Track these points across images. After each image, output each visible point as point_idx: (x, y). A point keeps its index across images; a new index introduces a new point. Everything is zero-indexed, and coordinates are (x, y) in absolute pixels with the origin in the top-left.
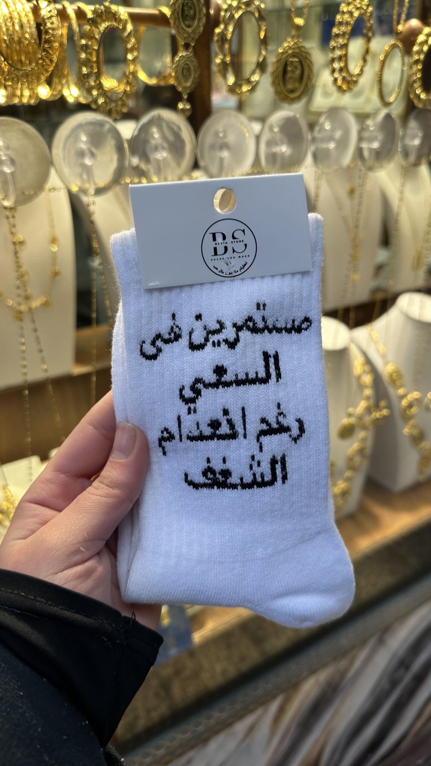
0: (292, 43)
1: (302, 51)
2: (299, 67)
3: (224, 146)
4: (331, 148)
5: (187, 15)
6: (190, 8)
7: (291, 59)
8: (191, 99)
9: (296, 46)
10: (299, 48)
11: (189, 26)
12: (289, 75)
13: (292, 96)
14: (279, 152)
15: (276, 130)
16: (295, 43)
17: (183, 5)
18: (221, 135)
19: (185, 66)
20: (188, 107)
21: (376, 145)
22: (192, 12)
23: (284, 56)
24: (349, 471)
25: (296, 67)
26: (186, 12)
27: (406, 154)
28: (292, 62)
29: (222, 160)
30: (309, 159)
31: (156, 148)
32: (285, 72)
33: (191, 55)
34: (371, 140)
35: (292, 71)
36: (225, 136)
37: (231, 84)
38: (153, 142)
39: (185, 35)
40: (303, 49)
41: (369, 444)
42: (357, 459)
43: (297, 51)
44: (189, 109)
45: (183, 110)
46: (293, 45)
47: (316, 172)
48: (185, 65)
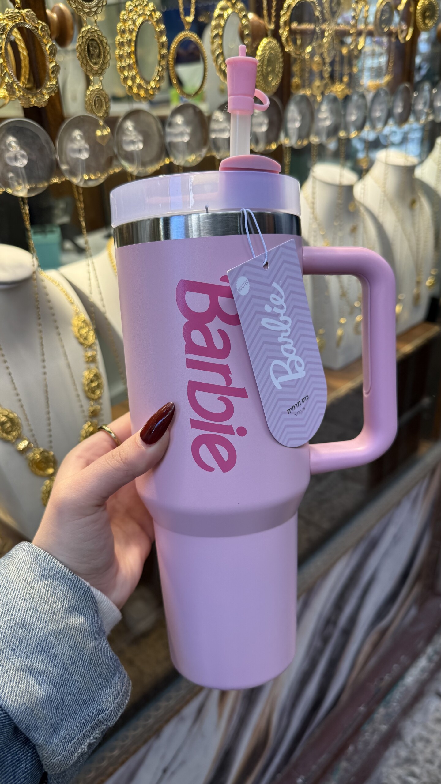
5: (93, 54)
6: (95, 48)
11: (95, 64)
17: (88, 46)
19: (97, 99)
22: (97, 51)
26: (92, 52)
45: (101, 137)
48: (96, 97)
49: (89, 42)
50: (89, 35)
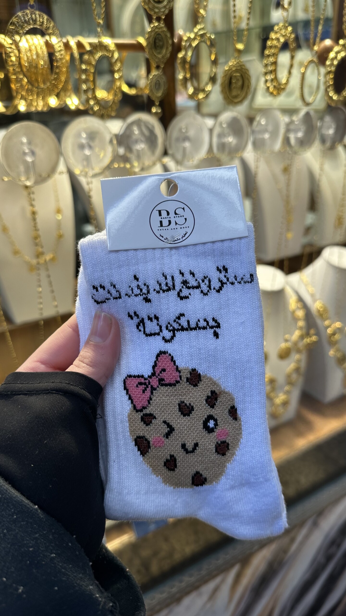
0: (235, 63)
1: (243, 68)
2: (241, 79)
3: (186, 138)
4: (266, 138)
5: (158, 46)
6: (160, 41)
7: (234, 75)
8: (162, 105)
9: (238, 65)
10: (241, 66)
11: (159, 53)
12: (234, 85)
13: (236, 101)
14: (227, 142)
15: (224, 126)
16: (238, 63)
17: (155, 39)
18: (184, 131)
19: (157, 82)
20: (159, 111)
21: (300, 135)
22: (161, 43)
23: (230, 72)
24: (287, 386)
25: (238, 80)
26: (157, 44)
27: (323, 141)
28: (235, 76)
29: (184, 149)
30: (250, 147)
31: (136, 142)
32: (230, 83)
33: (161, 74)
34: (296, 131)
35: (235, 83)
36: (187, 132)
37: (190, 94)
38: (134, 137)
39: (157, 60)
41: (303, 364)
42: (295, 376)
43: (239, 68)
44: (160, 112)
45: (156, 113)
47: (255, 156)
49: (156, 36)
50: (157, 30)
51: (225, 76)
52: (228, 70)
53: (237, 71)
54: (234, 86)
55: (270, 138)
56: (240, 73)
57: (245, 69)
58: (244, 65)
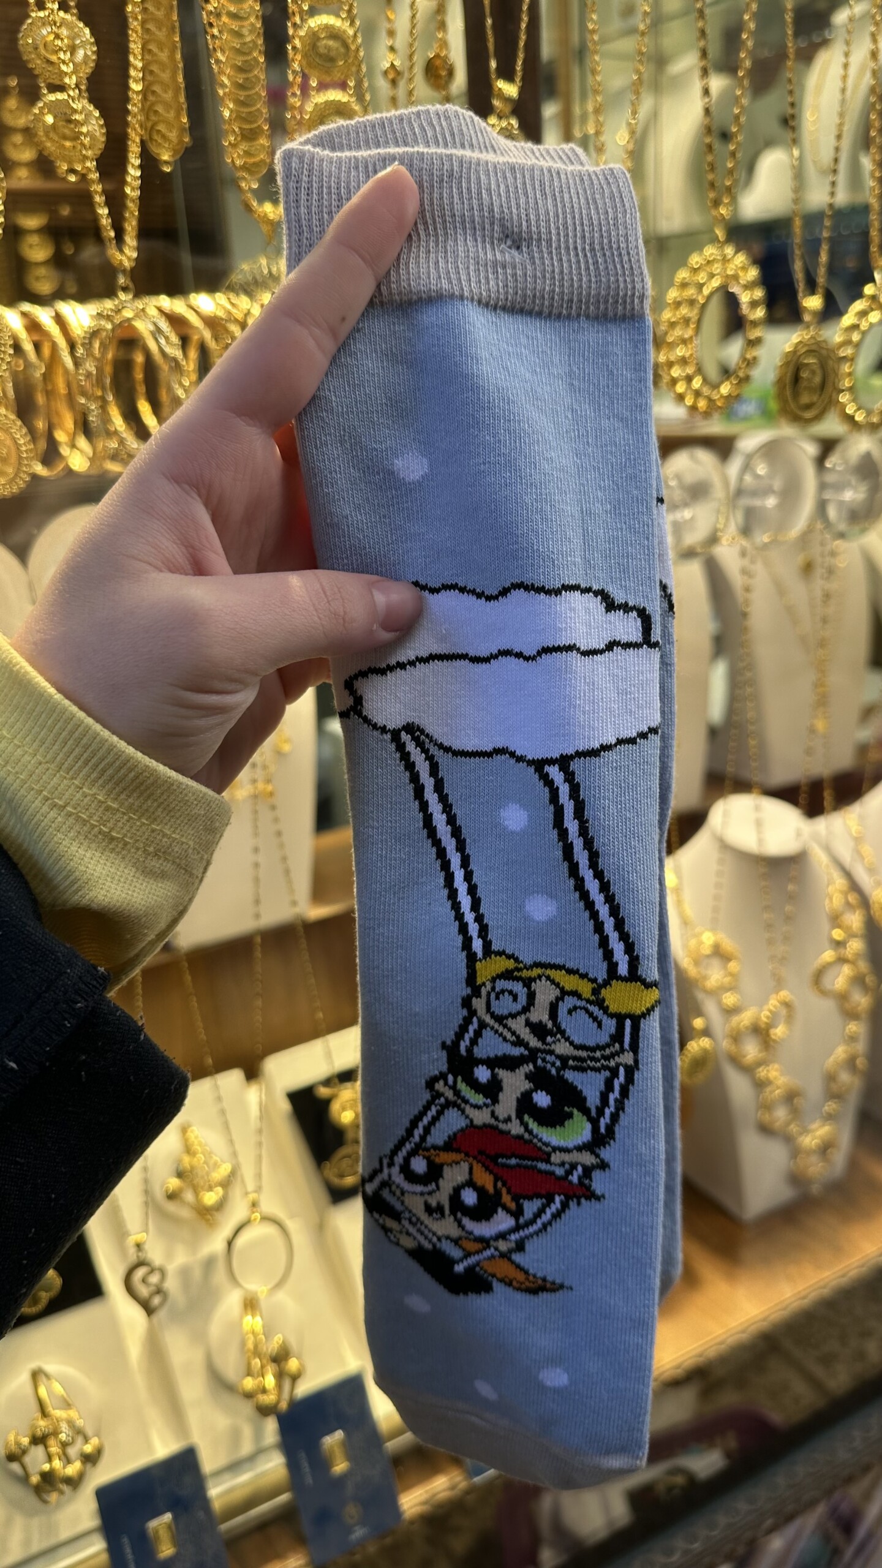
0: (807, 337)
1: (823, 348)
2: (819, 372)
7: (805, 361)
9: (813, 341)
10: (818, 343)
13: (808, 415)
16: (812, 337)
23: (795, 358)
24: (830, 1103)
28: (807, 364)
32: (796, 380)
35: (807, 379)
40: (824, 345)
41: (861, 1047)
42: (845, 1077)
43: (814, 347)
46: (809, 339)
51: (786, 364)
52: (794, 352)
53: (810, 352)
54: (803, 385)
55: (780, 506)
56: (815, 356)
57: (827, 349)
58: (825, 341)
